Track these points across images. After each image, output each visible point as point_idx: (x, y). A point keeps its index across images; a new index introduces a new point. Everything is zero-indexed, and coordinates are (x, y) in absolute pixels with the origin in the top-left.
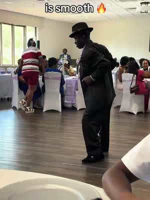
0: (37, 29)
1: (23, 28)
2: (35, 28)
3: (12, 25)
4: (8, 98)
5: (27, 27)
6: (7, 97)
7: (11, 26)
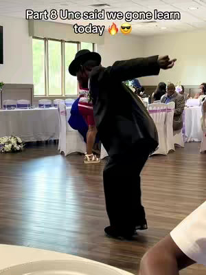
0: (96, 45)
1: (76, 44)
2: (93, 44)
3: (62, 41)
4: (55, 140)
5: (82, 43)
6: (53, 139)
7: (60, 43)
